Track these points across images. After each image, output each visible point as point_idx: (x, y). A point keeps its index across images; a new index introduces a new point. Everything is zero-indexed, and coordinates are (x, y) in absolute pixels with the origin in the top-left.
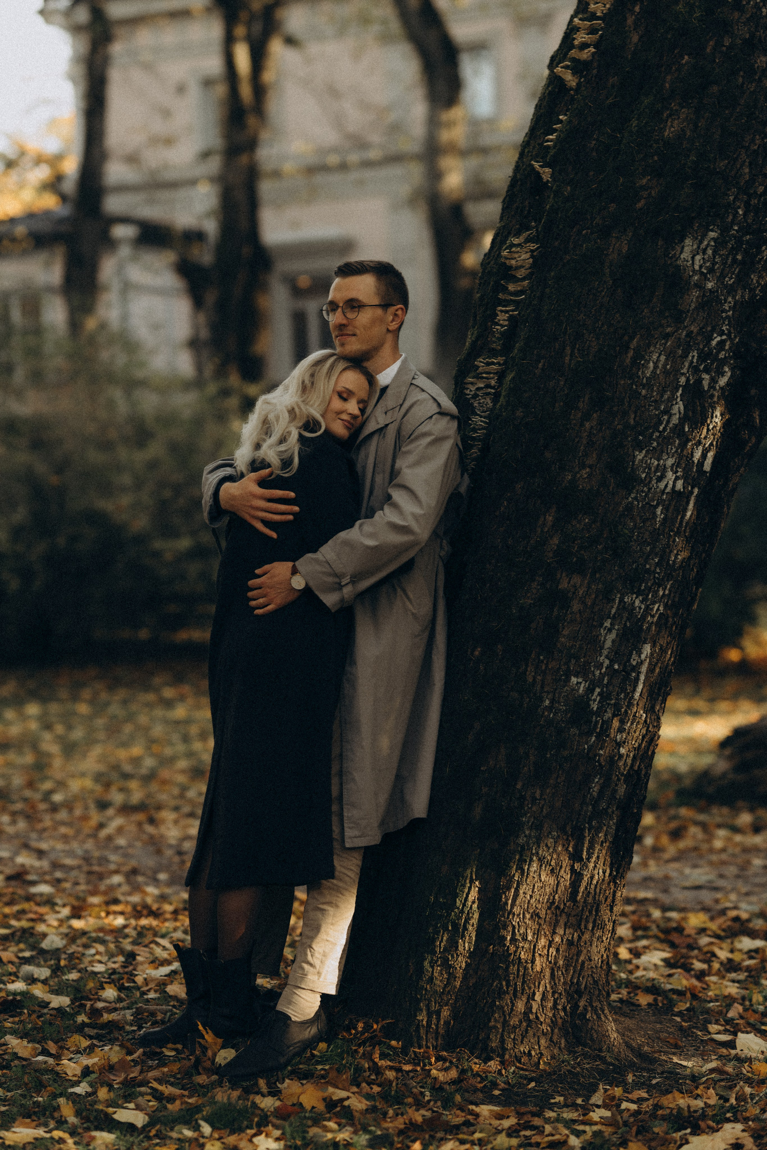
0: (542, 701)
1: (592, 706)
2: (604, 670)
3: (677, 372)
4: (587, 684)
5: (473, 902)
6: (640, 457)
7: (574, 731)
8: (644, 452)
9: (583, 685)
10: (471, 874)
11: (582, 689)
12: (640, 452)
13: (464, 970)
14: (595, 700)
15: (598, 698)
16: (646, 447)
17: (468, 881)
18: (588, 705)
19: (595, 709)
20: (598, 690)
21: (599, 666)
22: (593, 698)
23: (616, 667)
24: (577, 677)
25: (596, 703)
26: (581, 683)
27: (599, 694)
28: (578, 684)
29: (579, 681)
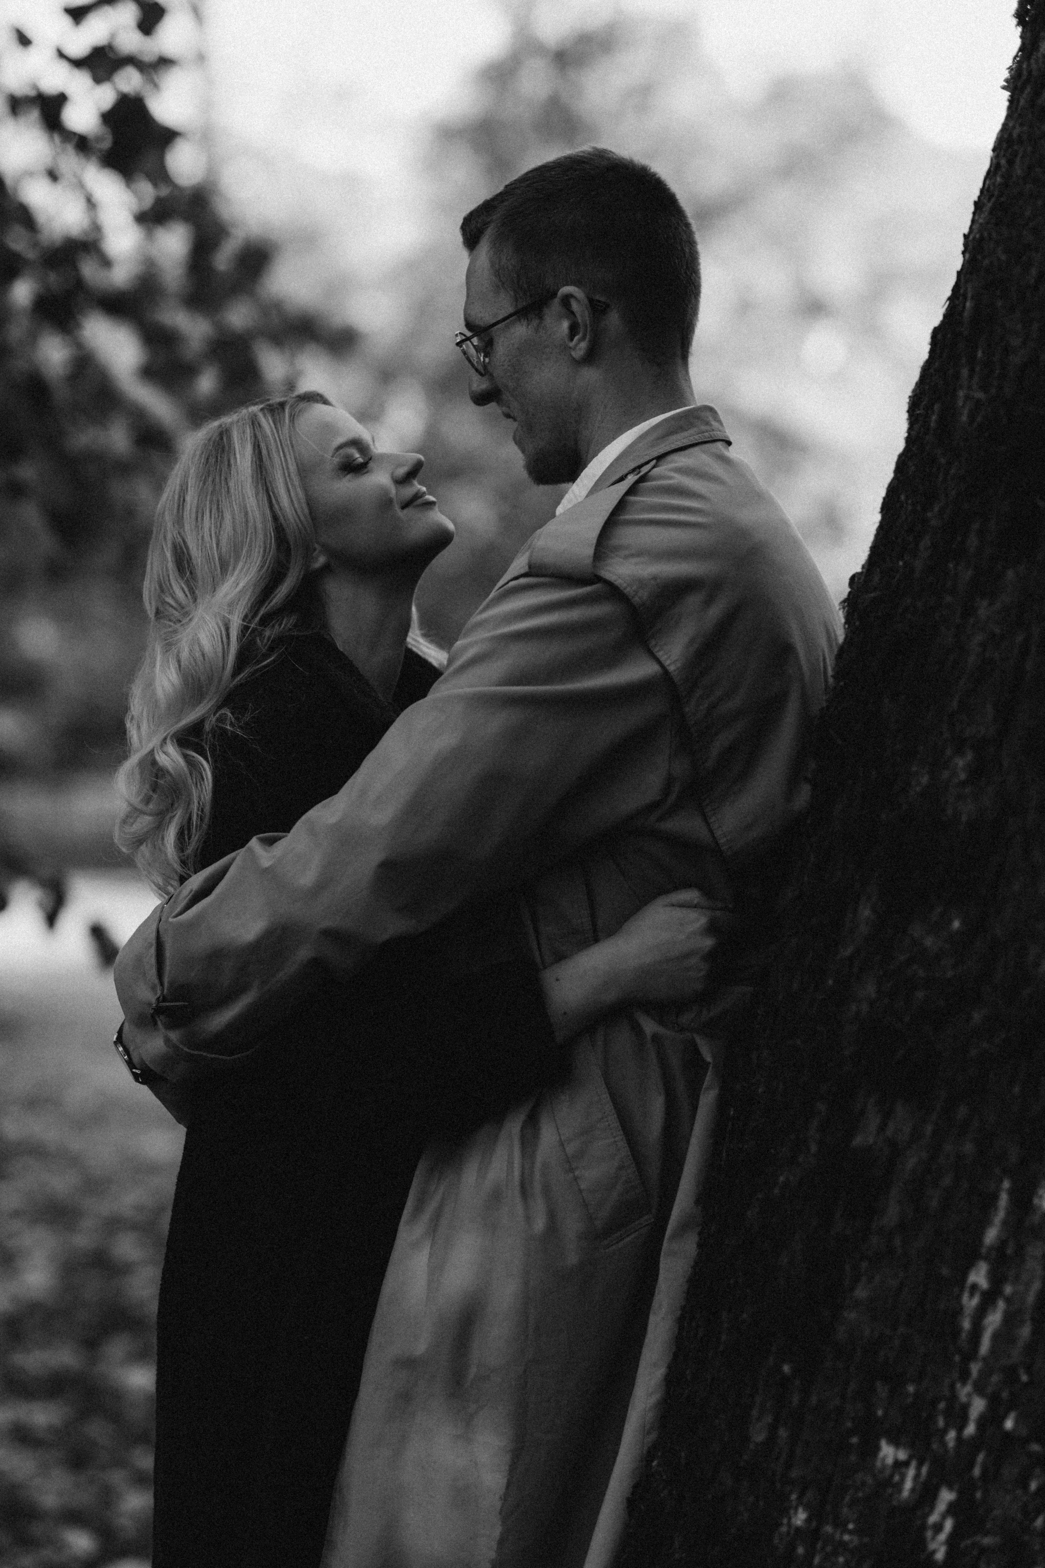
0: (786, 1511)
1: (932, 1546)
2: (971, 1429)
4: (924, 1470)
9: (911, 1472)
11: (908, 1485)
18: (921, 1543)
19: (940, 1556)
20: (946, 1496)
21: (959, 1416)
22: (933, 1518)
23: (1009, 1424)
24: (896, 1442)
25: (942, 1537)
26: (906, 1464)
27: (952, 1509)
28: (899, 1465)
29: (902, 1455)
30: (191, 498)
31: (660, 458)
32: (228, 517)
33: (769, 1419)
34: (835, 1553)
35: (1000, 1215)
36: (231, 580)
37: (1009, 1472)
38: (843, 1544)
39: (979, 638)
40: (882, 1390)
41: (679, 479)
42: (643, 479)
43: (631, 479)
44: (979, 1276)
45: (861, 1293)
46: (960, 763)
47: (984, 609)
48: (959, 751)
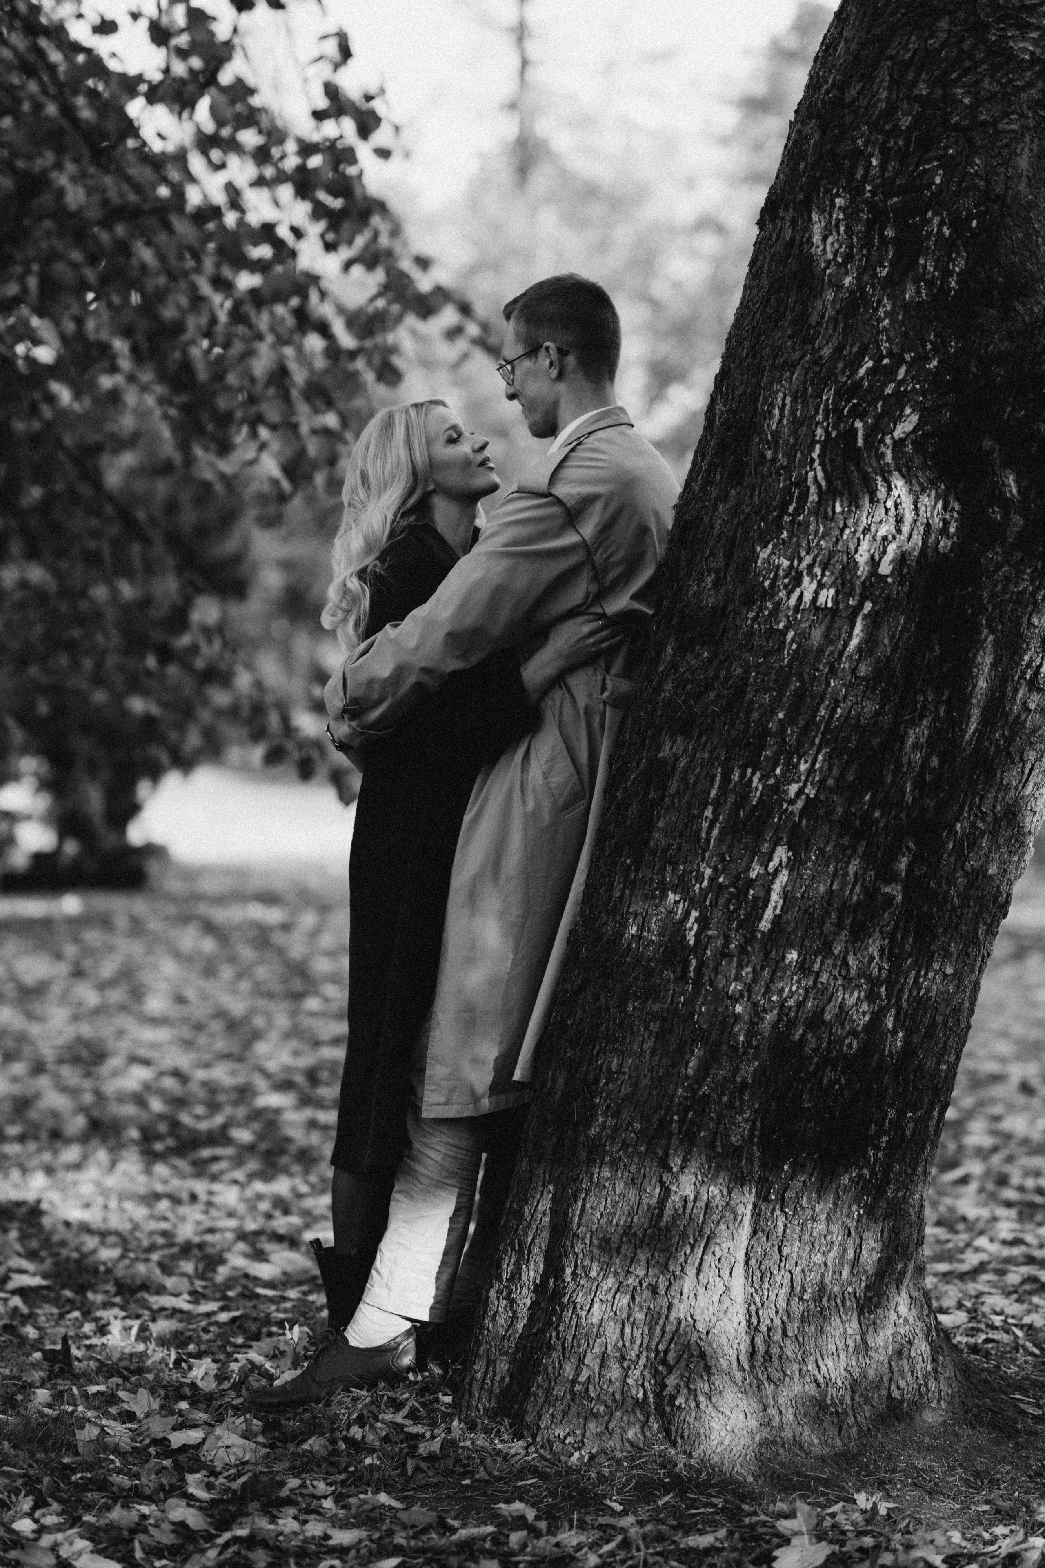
0: (628, 927)
1: (689, 938)
2: (705, 883)
3: (809, 421)
4: (686, 904)
5: (544, 1214)
6: (764, 555)
7: (668, 974)
8: (770, 546)
9: (681, 905)
10: (544, 1173)
11: (680, 911)
12: (765, 547)
13: (529, 1309)
14: (691, 929)
15: (695, 927)
16: (772, 539)
17: (540, 1183)
18: (684, 937)
19: (692, 942)
20: (695, 914)
21: (700, 877)
22: (689, 925)
23: (721, 880)
24: (675, 892)
25: (693, 933)
26: (679, 902)
27: (697, 920)
28: (676, 903)
29: (677, 898)
30: (372, 448)
31: (590, 433)
32: (389, 460)
33: (622, 886)
34: (648, 945)
35: (717, 784)
36: (388, 493)
37: (722, 901)
38: (652, 941)
39: (719, 522)
40: (669, 869)
41: (596, 444)
42: (579, 444)
43: (575, 443)
44: (708, 813)
45: (661, 824)
46: (709, 579)
47: (721, 507)
48: (709, 575)
